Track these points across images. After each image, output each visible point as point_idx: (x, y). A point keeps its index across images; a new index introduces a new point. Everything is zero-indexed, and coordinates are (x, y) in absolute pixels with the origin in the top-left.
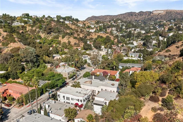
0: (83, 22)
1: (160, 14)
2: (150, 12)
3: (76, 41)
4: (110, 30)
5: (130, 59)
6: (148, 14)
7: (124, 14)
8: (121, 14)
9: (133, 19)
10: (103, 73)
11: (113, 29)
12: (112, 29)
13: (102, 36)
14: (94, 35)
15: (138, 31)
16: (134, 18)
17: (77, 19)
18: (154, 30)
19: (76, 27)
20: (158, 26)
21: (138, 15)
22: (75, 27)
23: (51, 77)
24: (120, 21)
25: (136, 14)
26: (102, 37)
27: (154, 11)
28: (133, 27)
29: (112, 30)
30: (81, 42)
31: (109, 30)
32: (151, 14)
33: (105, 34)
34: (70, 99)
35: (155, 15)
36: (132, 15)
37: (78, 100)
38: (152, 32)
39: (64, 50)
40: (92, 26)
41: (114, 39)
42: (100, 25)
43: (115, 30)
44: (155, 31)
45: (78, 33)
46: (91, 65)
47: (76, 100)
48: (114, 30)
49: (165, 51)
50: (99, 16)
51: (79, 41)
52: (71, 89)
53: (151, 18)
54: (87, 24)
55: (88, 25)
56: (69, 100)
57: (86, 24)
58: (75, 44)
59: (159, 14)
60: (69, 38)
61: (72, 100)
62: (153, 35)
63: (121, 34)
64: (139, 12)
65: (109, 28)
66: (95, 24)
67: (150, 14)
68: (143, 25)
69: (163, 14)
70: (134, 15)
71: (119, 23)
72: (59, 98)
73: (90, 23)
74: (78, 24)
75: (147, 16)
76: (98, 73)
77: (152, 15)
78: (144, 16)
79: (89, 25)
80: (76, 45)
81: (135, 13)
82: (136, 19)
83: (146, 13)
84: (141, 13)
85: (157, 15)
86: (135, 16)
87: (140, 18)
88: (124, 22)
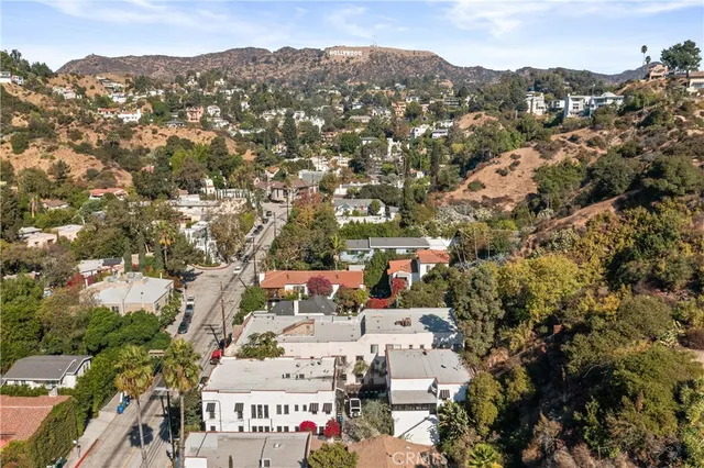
0: (71, 78)
1: (351, 62)
2: (320, 53)
3: (91, 162)
4: (199, 116)
5: (358, 222)
6: (311, 59)
7: (221, 54)
8: (212, 55)
9: (259, 75)
10: (309, 284)
11: (211, 110)
12: (206, 111)
13: (187, 138)
14: (150, 134)
15: (301, 120)
16: (263, 72)
17: (44, 66)
18: (362, 117)
19: (51, 101)
20: (361, 100)
21: (278, 59)
22: (44, 99)
23: (106, 333)
24: (222, 82)
25: (269, 57)
26: (188, 144)
27: (329, 49)
28: (281, 106)
29: (209, 116)
30: (114, 166)
31: (195, 115)
32: (323, 58)
33: (199, 133)
34: (272, 411)
35: (337, 64)
36: (254, 60)
37: (314, 409)
38: (357, 124)
39: (45, 206)
40: (115, 100)
41: (242, 152)
42: (153, 93)
43: (218, 114)
44: (365, 119)
45: (74, 126)
46: (213, 262)
47: (301, 408)
48: (214, 116)
49: (465, 187)
50: (122, 58)
51: (104, 162)
52: (246, 370)
53: (326, 73)
54: (93, 88)
55: (97, 96)
56: (267, 416)
57: (85, 89)
58: (91, 175)
59: (347, 61)
60: (50, 150)
61: (279, 412)
62: (363, 135)
63: (245, 129)
64: (281, 50)
65: (189, 105)
66: (127, 89)
67: (320, 60)
68: (302, 99)
69: (361, 59)
70: (263, 60)
71: (220, 88)
72: (212, 416)
73: (105, 85)
74: (55, 89)
75: (309, 64)
76: (289, 288)
77: (326, 61)
78: (297, 66)
79: (102, 94)
80: (97, 181)
81: (265, 51)
82: (271, 75)
83: (305, 53)
84: (287, 55)
85: (343, 64)
86: (266, 62)
87: (284, 71)
88: (239, 86)
